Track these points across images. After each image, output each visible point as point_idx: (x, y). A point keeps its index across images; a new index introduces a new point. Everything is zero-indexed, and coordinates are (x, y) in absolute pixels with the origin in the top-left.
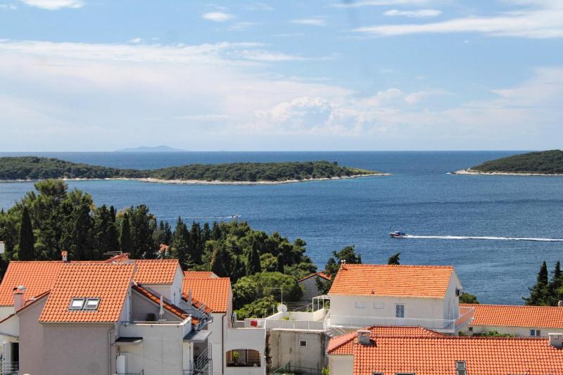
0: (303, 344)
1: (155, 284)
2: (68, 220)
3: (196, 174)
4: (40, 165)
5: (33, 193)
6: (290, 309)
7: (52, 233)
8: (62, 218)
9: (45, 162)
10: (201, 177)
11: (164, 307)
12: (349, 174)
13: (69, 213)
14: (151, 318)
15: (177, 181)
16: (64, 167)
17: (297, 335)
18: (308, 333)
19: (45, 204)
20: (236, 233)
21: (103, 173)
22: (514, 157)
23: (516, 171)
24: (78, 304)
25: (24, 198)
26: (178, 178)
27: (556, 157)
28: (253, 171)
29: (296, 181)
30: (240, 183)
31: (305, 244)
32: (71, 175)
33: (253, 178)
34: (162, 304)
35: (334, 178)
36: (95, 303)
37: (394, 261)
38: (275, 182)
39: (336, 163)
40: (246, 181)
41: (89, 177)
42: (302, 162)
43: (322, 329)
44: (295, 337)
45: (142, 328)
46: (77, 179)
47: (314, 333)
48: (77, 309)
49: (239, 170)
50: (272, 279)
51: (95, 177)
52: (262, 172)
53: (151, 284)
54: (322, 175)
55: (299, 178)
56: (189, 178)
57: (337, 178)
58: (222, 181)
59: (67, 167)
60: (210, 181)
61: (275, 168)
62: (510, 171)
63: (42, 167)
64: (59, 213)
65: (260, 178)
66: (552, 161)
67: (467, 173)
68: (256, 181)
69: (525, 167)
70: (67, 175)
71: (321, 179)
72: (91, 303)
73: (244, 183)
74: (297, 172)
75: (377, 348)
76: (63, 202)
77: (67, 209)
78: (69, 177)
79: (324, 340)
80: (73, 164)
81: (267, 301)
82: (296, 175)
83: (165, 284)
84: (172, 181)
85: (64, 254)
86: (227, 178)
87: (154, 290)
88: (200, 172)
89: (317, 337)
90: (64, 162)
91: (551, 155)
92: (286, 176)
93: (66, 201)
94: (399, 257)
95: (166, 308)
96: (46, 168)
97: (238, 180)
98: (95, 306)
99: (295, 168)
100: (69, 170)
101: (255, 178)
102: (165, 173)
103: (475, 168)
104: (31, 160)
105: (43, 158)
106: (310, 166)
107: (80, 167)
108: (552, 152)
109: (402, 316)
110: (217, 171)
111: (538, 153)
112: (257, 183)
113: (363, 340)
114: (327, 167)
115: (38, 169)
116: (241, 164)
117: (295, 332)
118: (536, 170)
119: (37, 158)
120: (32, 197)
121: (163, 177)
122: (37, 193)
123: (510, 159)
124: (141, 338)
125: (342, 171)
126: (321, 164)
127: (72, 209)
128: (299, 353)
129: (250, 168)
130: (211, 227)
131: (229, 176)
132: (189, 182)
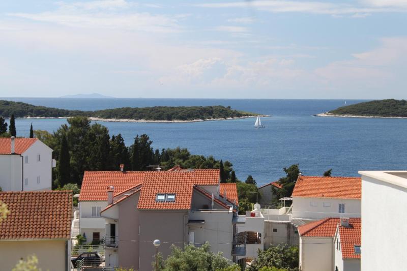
0: (275, 230)
1: (207, 185)
2: (93, 145)
3: (127, 115)
4: (9, 107)
5: (65, 125)
6: (262, 207)
7: (82, 153)
8: (89, 143)
9: (14, 105)
10: (130, 117)
11: (214, 200)
12: (239, 115)
13: (94, 140)
14: (206, 207)
15: (113, 120)
16: (28, 108)
17: (270, 225)
18: (278, 223)
19: (76, 134)
20: (180, 158)
21: (57, 113)
22: (361, 103)
23: (362, 114)
24: (161, 197)
25: (59, 129)
26: (113, 117)
27: (392, 104)
28: (170, 113)
29: (201, 120)
30: (159, 121)
31: (232, 165)
32: (33, 114)
33: (169, 118)
34: (213, 199)
35: (228, 118)
36: (173, 197)
37: (327, 174)
38: (185, 121)
39: (229, 107)
40: (164, 120)
41: (46, 116)
42: (204, 106)
43: (289, 220)
44: (269, 226)
45: (203, 214)
46: (38, 118)
47: (283, 223)
48: (161, 201)
49: (159, 112)
50: (241, 187)
51: (51, 117)
52: (176, 114)
53: (204, 185)
54: (220, 116)
55: (203, 118)
56: (122, 118)
57: (230, 118)
58: (146, 120)
59: (30, 109)
60: (138, 120)
61: (185, 110)
62: (358, 114)
63: (11, 109)
64: (86, 139)
65: (174, 118)
66: (389, 107)
67: (326, 115)
68: (171, 120)
69: (369, 111)
70: (30, 114)
71: (219, 119)
72: (170, 197)
73: (163, 121)
74: (201, 114)
75: (355, 230)
76: (88, 132)
77: (92, 137)
78: (32, 116)
79: (290, 228)
80: (35, 107)
81: (244, 201)
82: (201, 116)
83: (211, 185)
84: (109, 120)
85: (122, 166)
86: (150, 118)
87: (206, 189)
88: (130, 113)
89: (285, 226)
90: (27, 105)
91: (388, 102)
92: (194, 117)
93: (91, 131)
94: (331, 172)
95: (216, 202)
96: (15, 109)
97: (158, 119)
98: (173, 199)
99: (199, 111)
100: (32, 111)
101: (171, 118)
102: (103, 114)
103: (331, 112)
104: (3, 103)
105: (11, 101)
106: (211, 110)
107: (39, 108)
108: (388, 100)
109: (343, 212)
110: (142, 112)
111: (378, 102)
112: (172, 121)
113: (344, 224)
114: (223, 110)
115: (9, 110)
116: (160, 107)
117: (269, 223)
118: (376, 114)
119: (7, 101)
120: (65, 127)
121: (102, 117)
122: (69, 126)
123: (358, 105)
124: (204, 221)
125: (234, 113)
126: (219, 108)
127: (95, 137)
128: (272, 237)
129: (167, 111)
130: (160, 152)
131: (151, 116)
132: (121, 120)
